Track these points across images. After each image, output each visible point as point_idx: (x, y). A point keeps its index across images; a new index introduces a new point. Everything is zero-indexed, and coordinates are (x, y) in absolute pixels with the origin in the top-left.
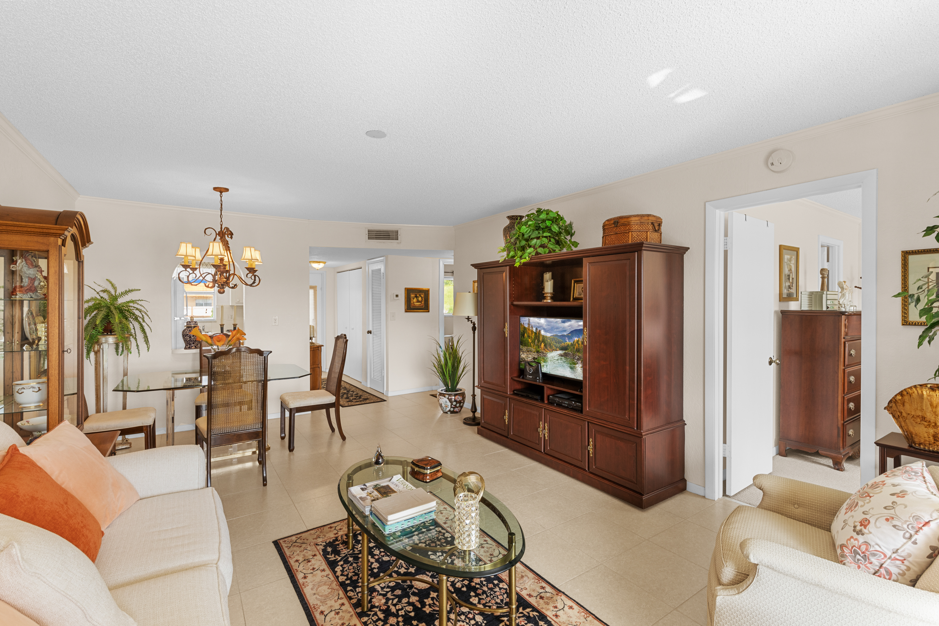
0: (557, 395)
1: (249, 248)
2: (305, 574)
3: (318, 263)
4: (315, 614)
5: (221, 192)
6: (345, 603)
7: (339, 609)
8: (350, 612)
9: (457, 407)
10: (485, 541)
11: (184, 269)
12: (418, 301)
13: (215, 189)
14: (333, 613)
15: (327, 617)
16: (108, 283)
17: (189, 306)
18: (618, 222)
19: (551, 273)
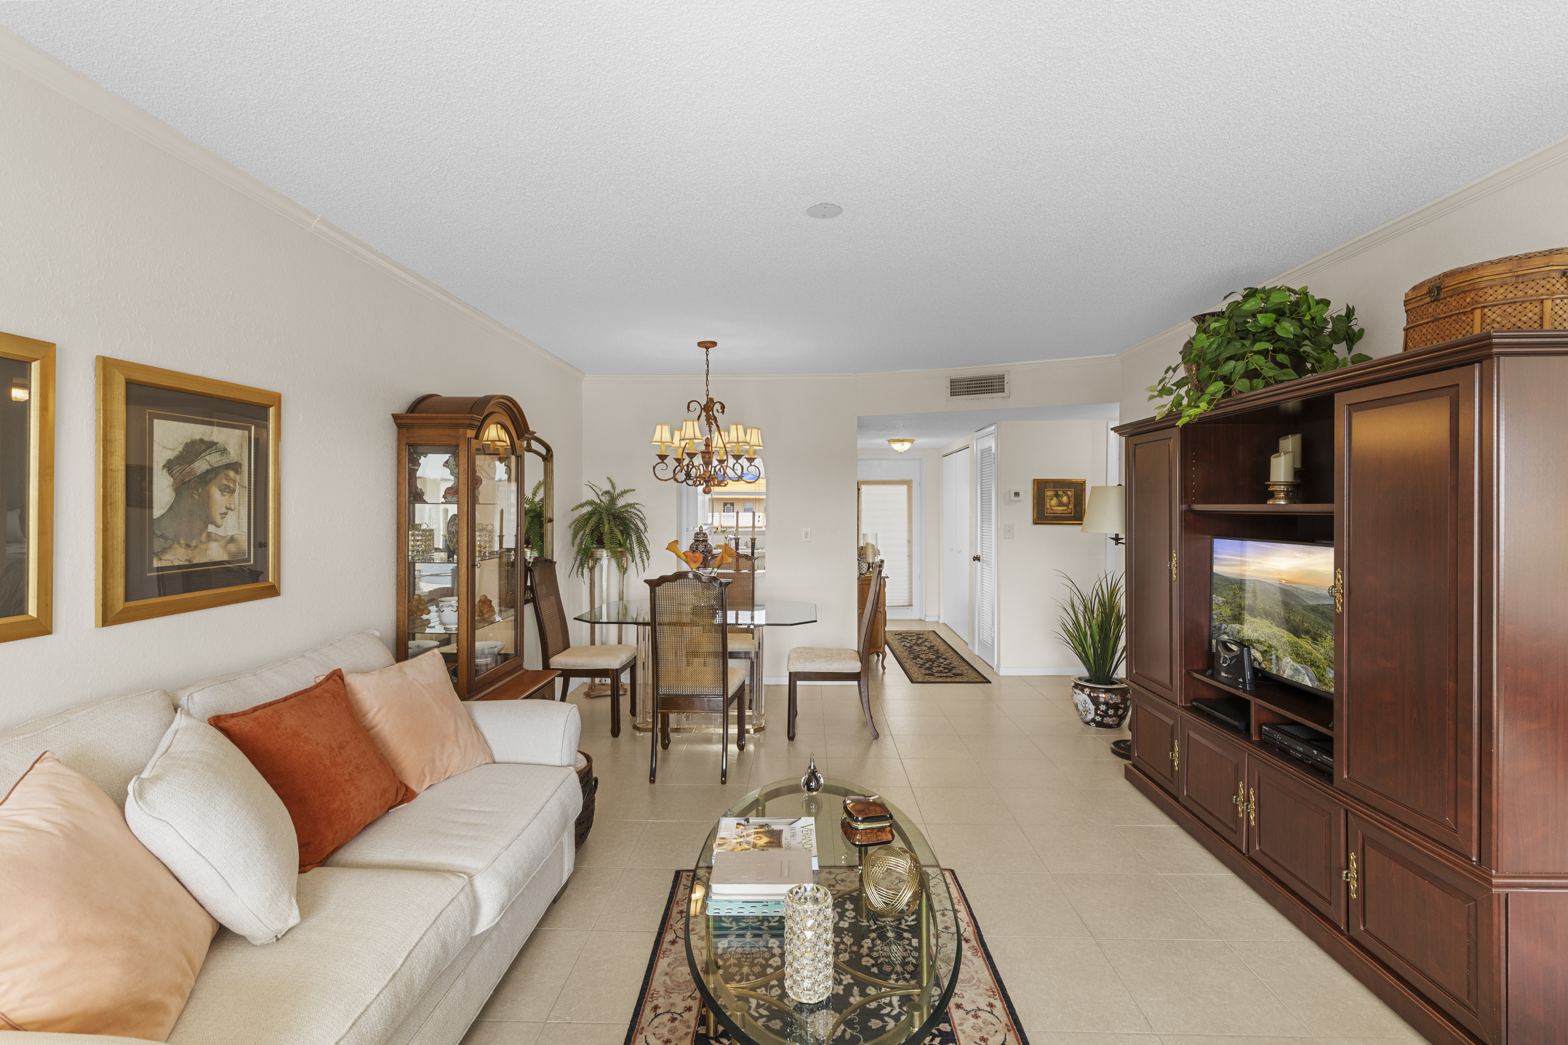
0: (1283, 727)
1: (735, 426)
2: (677, 937)
3: (902, 443)
4: (646, 1007)
5: (707, 348)
6: (693, 1009)
7: (680, 1014)
8: (689, 1027)
9: (1110, 716)
10: (991, 1005)
11: (661, 461)
12: (1061, 504)
13: (700, 344)
14: (669, 1016)
15: (656, 1019)
16: (608, 482)
17: (717, 512)
18: (1439, 289)
19: (1298, 437)
